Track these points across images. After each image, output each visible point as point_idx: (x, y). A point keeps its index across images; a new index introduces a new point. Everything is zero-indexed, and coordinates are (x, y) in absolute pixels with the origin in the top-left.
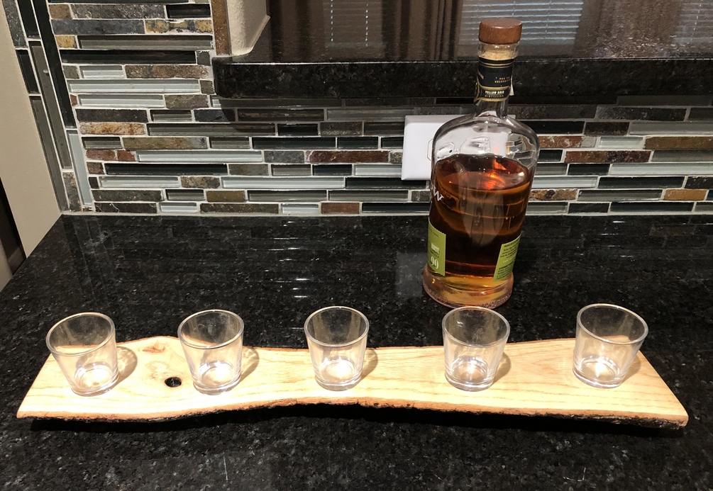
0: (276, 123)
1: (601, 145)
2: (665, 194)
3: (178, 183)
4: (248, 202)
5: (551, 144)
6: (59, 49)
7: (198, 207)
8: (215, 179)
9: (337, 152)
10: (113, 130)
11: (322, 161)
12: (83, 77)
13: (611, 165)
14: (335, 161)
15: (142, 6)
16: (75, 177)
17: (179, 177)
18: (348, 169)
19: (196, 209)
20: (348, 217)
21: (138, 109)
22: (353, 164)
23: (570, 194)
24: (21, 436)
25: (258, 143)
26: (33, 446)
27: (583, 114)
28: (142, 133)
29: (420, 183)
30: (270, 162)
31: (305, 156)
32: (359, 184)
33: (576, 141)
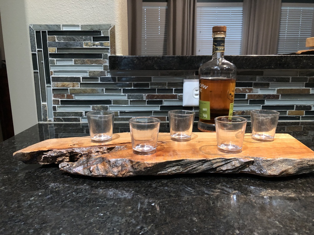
0: (133, 83)
1: (260, 92)
2: (288, 113)
3: (90, 108)
4: (119, 117)
5: (241, 91)
6: (49, 53)
8: (106, 107)
9: (157, 95)
10: (66, 86)
11: (151, 99)
12: (57, 64)
13: (265, 100)
14: (156, 99)
15: (83, 37)
16: (47, 106)
17: (91, 106)
18: (161, 102)
21: (77, 77)
22: (163, 100)
25: (125, 91)
27: (251, 79)
28: (78, 87)
29: (190, 108)
30: (129, 99)
31: (144, 96)
33: (251, 90)
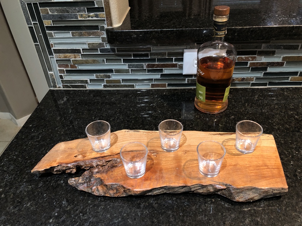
0: (132, 53)
1: (264, 60)
2: (290, 79)
3: (94, 77)
4: (122, 84)
5: (243, 60)
6: (45, 26)
7: (103, 86)
8: (109, 75)
9: (157, 64)
10: (68, 57)
11: (151, 68)
12: (55, 37)
13: (268, 67)
14: (156, 67)
15: (77, 8)
16: (54, 75)
17: (95, 75)
18: (161, 70)
19: (102, 87)
20: (162, 89)
21: (77, 49)
22: (163, 69)
23: (251, 79)
24: (31, 185)
25: (125, 61)
26: (35, 190)
27: (256, 47)
28: (79, 58)
29: (191, 76)
30: (130, 68)
31: (144, 66)
32: (166, 76)
33: (253, 58)
